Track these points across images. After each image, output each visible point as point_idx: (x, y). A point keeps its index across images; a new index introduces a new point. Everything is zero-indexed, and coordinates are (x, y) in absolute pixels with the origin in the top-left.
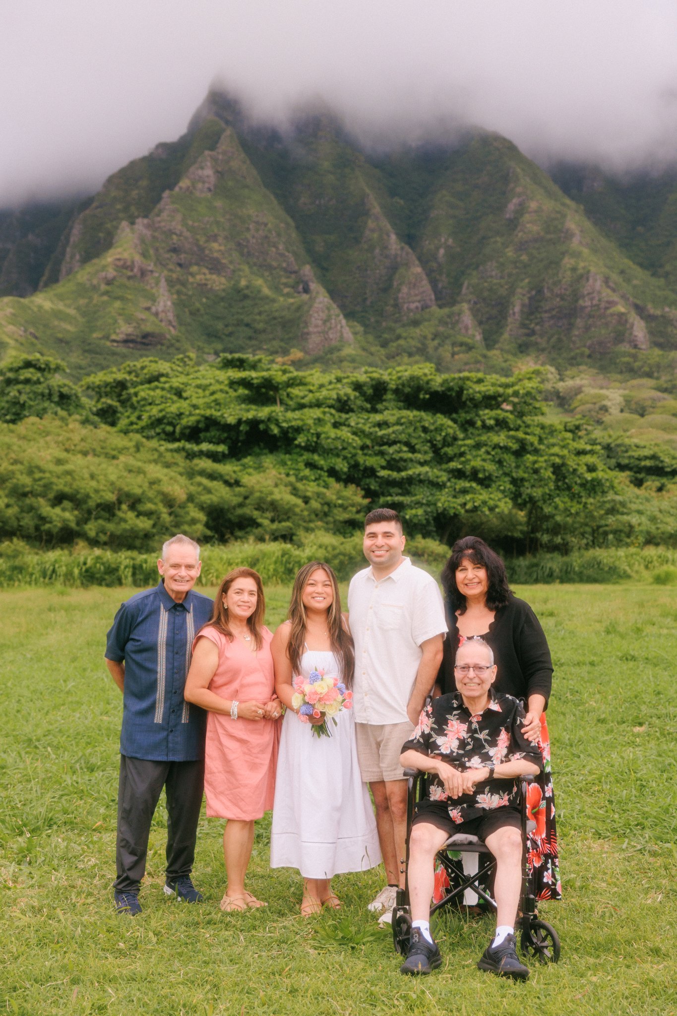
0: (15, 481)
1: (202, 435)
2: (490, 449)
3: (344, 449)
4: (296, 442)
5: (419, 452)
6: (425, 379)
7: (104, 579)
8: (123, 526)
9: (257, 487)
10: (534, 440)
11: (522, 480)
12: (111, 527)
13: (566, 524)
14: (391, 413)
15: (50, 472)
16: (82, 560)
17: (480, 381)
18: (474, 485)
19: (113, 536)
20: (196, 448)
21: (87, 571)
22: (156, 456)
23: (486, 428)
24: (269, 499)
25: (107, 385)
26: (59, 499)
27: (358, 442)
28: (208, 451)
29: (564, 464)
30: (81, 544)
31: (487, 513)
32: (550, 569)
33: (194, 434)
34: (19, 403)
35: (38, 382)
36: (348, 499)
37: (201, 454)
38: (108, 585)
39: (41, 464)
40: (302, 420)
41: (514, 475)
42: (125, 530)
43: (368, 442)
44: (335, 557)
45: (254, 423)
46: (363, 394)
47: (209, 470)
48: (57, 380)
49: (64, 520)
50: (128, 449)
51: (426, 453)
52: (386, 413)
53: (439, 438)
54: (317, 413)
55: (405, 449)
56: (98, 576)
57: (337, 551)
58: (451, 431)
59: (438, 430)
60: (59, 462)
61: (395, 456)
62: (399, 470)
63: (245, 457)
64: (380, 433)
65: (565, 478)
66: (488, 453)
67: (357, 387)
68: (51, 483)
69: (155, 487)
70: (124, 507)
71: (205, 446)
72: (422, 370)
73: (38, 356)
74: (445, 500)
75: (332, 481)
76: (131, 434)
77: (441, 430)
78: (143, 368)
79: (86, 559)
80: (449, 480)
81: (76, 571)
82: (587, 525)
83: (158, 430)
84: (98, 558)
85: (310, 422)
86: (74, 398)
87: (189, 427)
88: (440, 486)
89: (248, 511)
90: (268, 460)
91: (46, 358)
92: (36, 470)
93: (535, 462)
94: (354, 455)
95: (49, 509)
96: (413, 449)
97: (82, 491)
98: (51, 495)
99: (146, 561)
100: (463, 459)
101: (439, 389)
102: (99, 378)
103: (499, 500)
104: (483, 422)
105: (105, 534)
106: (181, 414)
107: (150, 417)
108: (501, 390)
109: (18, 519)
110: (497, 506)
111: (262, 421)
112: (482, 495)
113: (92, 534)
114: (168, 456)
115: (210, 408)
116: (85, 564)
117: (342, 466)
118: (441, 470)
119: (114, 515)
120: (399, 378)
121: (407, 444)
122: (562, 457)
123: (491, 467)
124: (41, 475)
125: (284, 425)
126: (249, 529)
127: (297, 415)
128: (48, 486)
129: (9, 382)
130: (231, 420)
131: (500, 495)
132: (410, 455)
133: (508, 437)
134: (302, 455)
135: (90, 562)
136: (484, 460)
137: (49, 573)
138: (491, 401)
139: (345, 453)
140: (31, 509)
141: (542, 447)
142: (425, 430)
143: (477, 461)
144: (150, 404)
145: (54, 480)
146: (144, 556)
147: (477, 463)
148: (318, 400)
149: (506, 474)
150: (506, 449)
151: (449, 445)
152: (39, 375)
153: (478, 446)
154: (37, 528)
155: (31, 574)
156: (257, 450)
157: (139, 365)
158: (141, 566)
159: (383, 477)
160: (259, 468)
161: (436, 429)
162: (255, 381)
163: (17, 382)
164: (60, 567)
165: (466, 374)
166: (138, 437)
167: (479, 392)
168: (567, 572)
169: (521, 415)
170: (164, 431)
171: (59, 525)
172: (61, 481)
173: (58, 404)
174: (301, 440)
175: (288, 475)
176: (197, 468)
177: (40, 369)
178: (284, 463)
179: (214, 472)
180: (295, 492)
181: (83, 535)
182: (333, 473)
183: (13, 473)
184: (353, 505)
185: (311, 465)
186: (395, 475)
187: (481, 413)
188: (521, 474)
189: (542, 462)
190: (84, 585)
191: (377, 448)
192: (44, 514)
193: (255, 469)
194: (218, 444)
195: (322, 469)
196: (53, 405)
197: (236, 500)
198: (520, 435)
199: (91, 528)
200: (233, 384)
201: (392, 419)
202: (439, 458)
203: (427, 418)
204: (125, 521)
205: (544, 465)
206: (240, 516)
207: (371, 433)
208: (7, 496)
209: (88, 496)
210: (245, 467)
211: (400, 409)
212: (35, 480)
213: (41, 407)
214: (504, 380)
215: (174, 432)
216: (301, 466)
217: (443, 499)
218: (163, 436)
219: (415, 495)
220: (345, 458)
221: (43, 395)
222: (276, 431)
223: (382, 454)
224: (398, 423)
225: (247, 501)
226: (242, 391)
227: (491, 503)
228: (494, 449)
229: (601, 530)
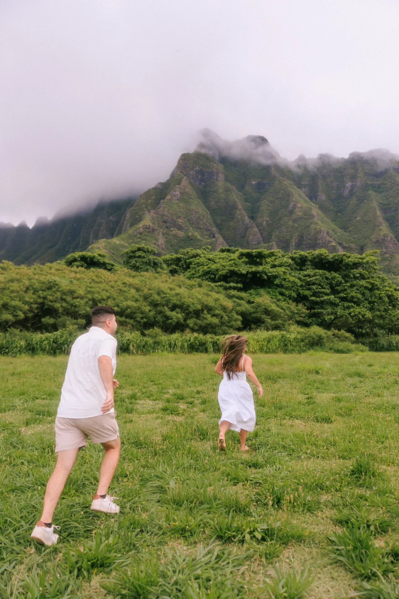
0: (152, 298)
1: (229, 279)
2: (358, 288)
3: (293, 287)
4: (275, 283)
5: (325, 288)
6: (325, 255)
7: (199, 349)
8: (206, 321)
9: (263, 304)
10: (378, 283)
11: (374, 302)
12: (199, 322)
13: (380, 323)
14: (310, 271)
15: (169, 294)
16: (188, 339)
17: (349, 257)
18: (353, 304)
19: (200, 326)
20: (228, 285)
21: (190, 344)
22: (210, 288)
23: (355, 278)
24: (270, 309)
25: (173, 259)
26: (174, 308)
27: (299, 283)
28: (234, 286)
29: (392, 295)
30: (188, 330)
31: (361, 317)
32: (383, 345)
33: (225, 278)
34: (136, 266)
35: (144, 257)
36: (300, 310)
37: (230, 288)
38: (200, 352)
39: (163, 290)
40: (277, 272)
41: (370, 300)
42: (207, 323)
43: (304, 284)
44: (306, 338)
45: (254, 273)
46: (296, 262)
47: (237, 296)
48: (152, 257)
49: (177, 318)
50: (195, 285)
51: (328, 289)
52: (308, 270)
53: (334, 282)
54: (283, 269)
55: (320, 287)
56: (196, 347)
57: (307, 335)
58: (339, 279)
59: (333, 278)
60: (171, 289)
61: (317, 291)
62: (319, 297)
63: (250, 289)
64: (308, 280)
65: (392, 301)
66: (358, 289)
67: (293, 259)
68: (170, 299)
69: (217, 302)
70: (205, 312)
71: (232, 284)
72: (323, 251)
73: (143, 245)
74: (340, 311)
75: (290, 301)
76: (195, 279)
77: (335, 278)
78: (188, 253)
79: (190, 338)
80: (340, 302)
81: (186, 344)
82: (389, 324)
83: (207, 277)
84: (196, 338)
85: (282, 273)
86: (159, 264)
87: (223, 275)
88: (337, 305)
89: (258, 315)
90: (262, 291)
91: (147, 247)
92: (161, 293)
93: (381, 294)
94: (298, 290)
95: (170, 312)
96: (322, 288)
97: (186, 303)
98: (170, 306)
99: (218, 340)
100: (346, 292)
101: (331, 260)
102: (168, 257)
103: (366, 312)
104: (354, 275)
105: (197, 325)
106: (218, 269)
107: (203, 271)
108: (360, 260)
109: (155, 318)
110: (365, 315)
111: (258, 272)
112: (358, 310)
113: (191, 325)
114: (216, 288)
115: (233, 266)
116: (190, 341)
117: (294, 295)
118: (335, 297)
119: (200, 316)
120: (313, 255)
121: (319, 285)
122: (391, 292)
123: (360, 296)
124: (165, 295)
125: (269, 274)
126: (259, 324)
127: (274, 270)
128: (168, 301)
129: (130, 257)
130: (244, 272)
131: (365, 310)
132: (323, 290)
133: (367, 282)
134: (277, 289)
135: (192, 340)
136: (356, 293)
137: (173, 345)
138: (356, 265)
139: (293, 288)
140: (160, 312)
141: (381, 287)
142: (327, 278)
143: (353, 293)
144: (201, 265)
145: (172, 298)
146: (218, 337)
147: (353, 294)
148: (282, 263)
149: (366, 299)
150: (366, 288)
151: (338, 286)
152: (144, 254)
153: (352, 286)
154: (164, 322)
155: (164, 346)
156: (255, 287)
157: (186, 251)
158: (216, 342)
159: (313, 300)
160: (257, 294)
161: (332, 278)
162: (254, 254)
163: (135, 257)
164: (178, 342)
165: (345, 253)
166: (199, 280)
167: (351, 261)
168: (390, 346)
169: (370, 273)
170: (210, 277)
171: (176, 320)
172: (174, 298)
173: (153, 267)
174: (277, 281)
175: (272, 298)
176: (231, 295)
177: (145, 252)
178: (269, 293)
179: (239, 296)
180: (278, 306)
181: (188, 326)
182: (290, 297)
183: (151, 295)
184: (303, 313)
185: (282, 294)
186: (318, 299)
187: (352, 271)
188: (373, 299)
189: (383, 294)
190: (190, 352)
191: (307, 286)
192: (168, 315)
193: (256, 295)
194: (237, 283)
195: (286, 296)
196: (151, 267)
197: (252, 310)
198: (371, 280)
199: (191, 322)
200: (242, 255)
201: (312, 274)
202: (334, 291)
203: (328, 274)
204: (206, 319)
205: (384, 295)
206: (254, 318)
207: (304, 280)
208: (149, 305)
209: (189, 306)
210: (251, 294)
211: (313, 269)
212: (162, 298)
213: (146, 268)
214: (360, 256)
215: (215, 277)
216: (278, 295)
217: (339, 311)
218: (209, 280)
219: (326, 309)
220: (294, 291)
221: (146, 263)
222: (266, 277)
223: (309, 289)
224: (315, 275)
225: (258, 310)
226: (245, 259)
227: (362, 313)
228: (360, 288)
229: (397, 327)
